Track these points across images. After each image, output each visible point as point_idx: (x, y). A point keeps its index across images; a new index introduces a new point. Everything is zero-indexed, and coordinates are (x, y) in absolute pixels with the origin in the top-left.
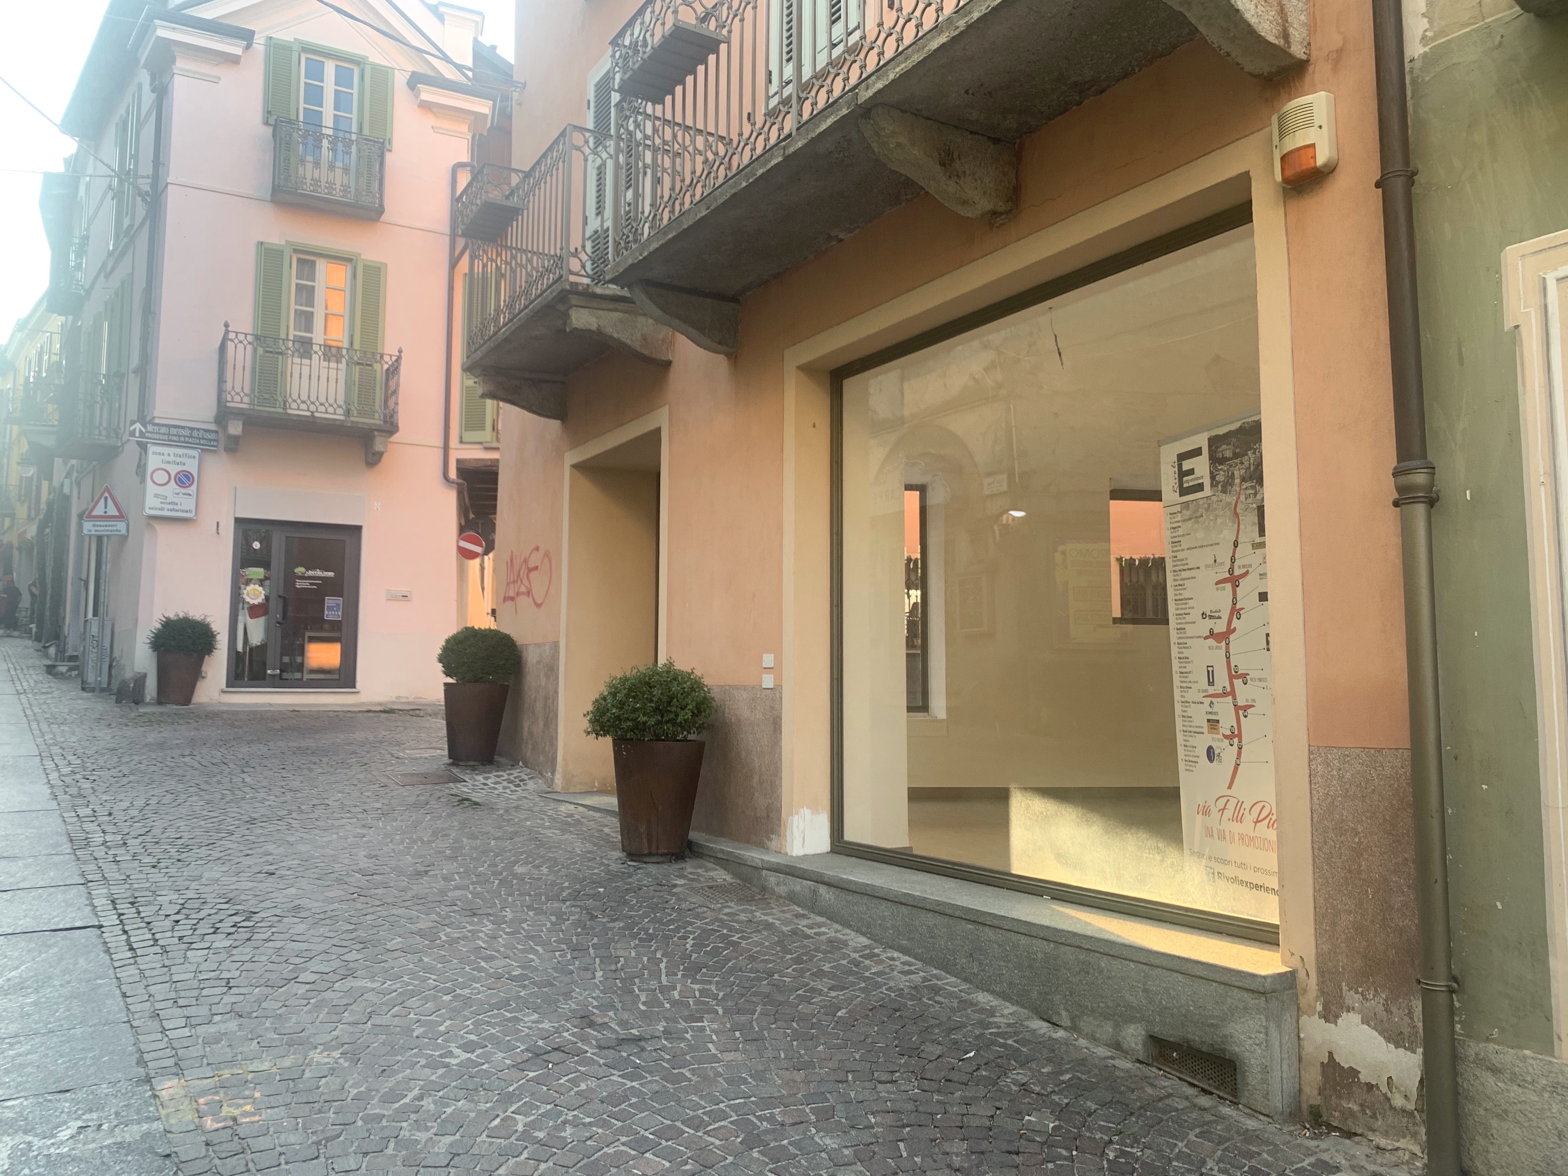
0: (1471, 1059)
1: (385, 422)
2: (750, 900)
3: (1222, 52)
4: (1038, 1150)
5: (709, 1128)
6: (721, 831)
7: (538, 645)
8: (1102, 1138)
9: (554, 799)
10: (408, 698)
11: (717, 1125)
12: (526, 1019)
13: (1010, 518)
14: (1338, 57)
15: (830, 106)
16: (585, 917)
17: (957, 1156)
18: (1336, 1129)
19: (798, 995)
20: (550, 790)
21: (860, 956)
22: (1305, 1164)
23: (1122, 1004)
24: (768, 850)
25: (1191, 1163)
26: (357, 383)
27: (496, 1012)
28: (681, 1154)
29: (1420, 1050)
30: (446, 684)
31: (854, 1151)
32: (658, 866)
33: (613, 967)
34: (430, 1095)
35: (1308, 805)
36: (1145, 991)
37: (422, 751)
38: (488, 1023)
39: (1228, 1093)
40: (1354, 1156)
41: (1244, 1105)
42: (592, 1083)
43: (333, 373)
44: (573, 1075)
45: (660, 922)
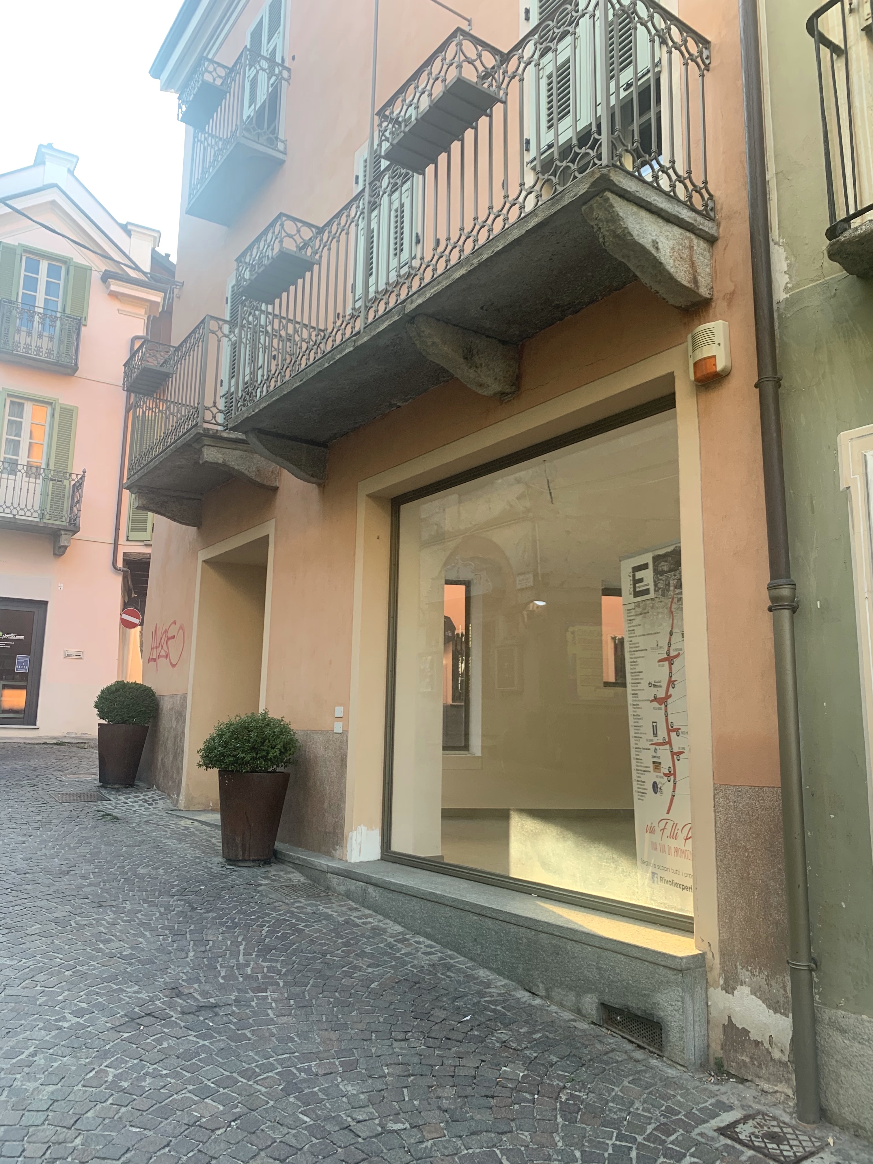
0: (826, 1022)
1: (70, 524)
2: (317, 897)
3: (652, 290)
4: (509, 1095)
5: (258, 1078)
6: (299, 842)
7: (172, 696)
8: (558, 1084)
9: (177, 816)
10: (76, 734)
11: (265, 1076)
12: (129, 990)
13: (535, 607)
14: (731, 297)
15: (387, 313)
16: (187, 909)
17: (446, 1100)
18: (733, 1076)
19: (343, 971)
20: (175, 808)
21: (395, 941)
22: (707, 1104)
23: (582, 978)
24: (333, 857)
25: (623, 1104)
26: (50, 494)
27: (105, 984)
28: (234, 1099)
29: (791, 1015)
30: (99, 725)
31: (369, 1096)
32: (249, 869)
33: (203, 949)
34: (43, 1052)
35: (714, 828)
36: (599, 968)
37: (81, 776)
38: (98, 994)
39: (656, 1048)
40: (745, 1097)
41: (667, 1058)
42: (173, 1042)
43: (32, 486)
44: (159, 1036)
45: (245, 913)
